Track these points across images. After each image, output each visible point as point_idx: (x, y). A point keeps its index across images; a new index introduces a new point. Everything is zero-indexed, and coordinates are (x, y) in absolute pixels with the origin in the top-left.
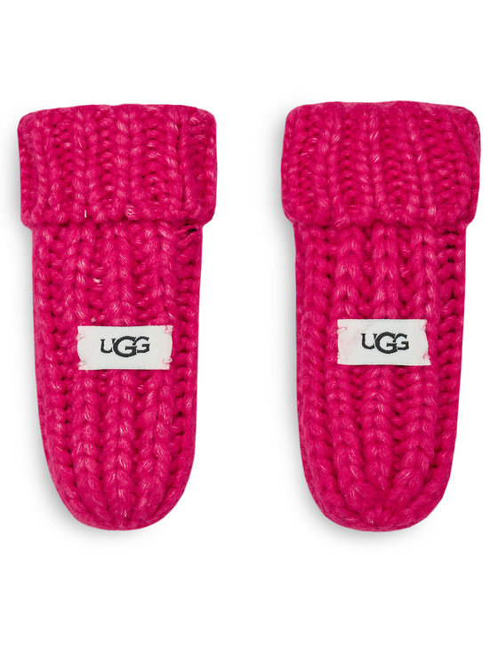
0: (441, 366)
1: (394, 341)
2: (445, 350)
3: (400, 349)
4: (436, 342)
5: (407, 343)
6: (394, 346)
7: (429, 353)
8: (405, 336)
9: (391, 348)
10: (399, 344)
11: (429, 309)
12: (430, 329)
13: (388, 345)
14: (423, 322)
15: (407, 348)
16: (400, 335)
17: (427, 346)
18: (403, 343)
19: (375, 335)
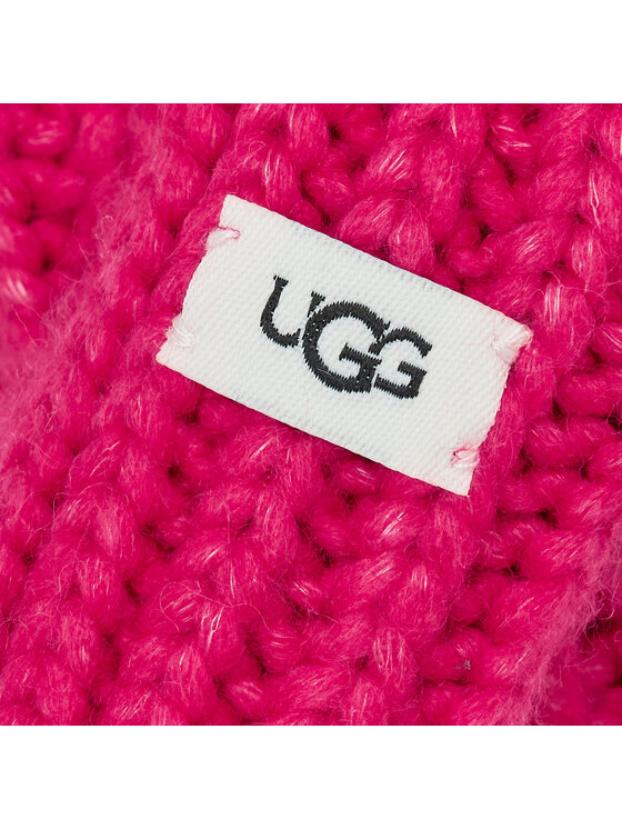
0: (505, 516)
1: (376, 349)
2: (554, 470)
3: (385, 385)
4: (530, 424)
5: (417, 375)
6: (368, 365)
7: (484, 450)
8: (425, 348)
9: (350, 369)
10: (388, 369)
11: (554, 301)
12: (532, 369)
13: (348, 354)
14: (516, 334)
15: (410, 392)
16: (405, 335)
17: (490, 420)
18: (404, 368)
19: (317, 299)
